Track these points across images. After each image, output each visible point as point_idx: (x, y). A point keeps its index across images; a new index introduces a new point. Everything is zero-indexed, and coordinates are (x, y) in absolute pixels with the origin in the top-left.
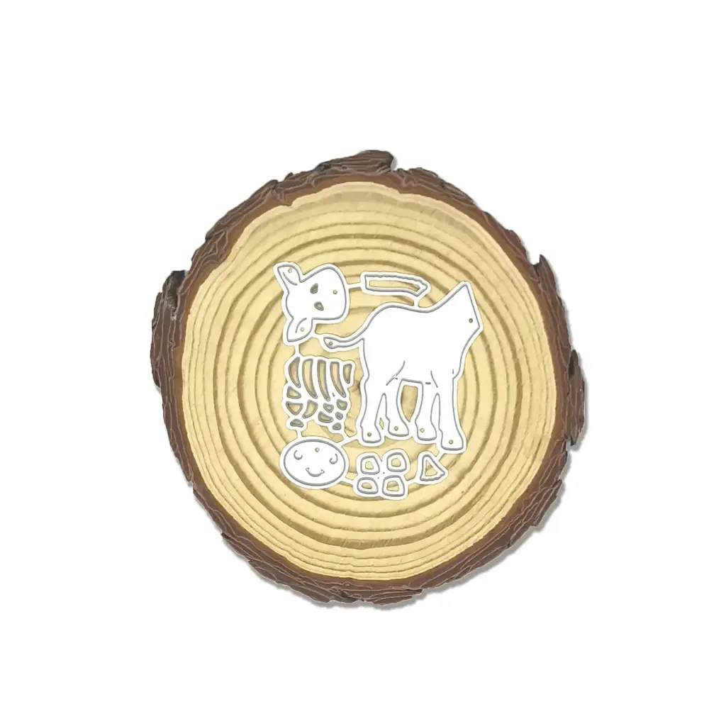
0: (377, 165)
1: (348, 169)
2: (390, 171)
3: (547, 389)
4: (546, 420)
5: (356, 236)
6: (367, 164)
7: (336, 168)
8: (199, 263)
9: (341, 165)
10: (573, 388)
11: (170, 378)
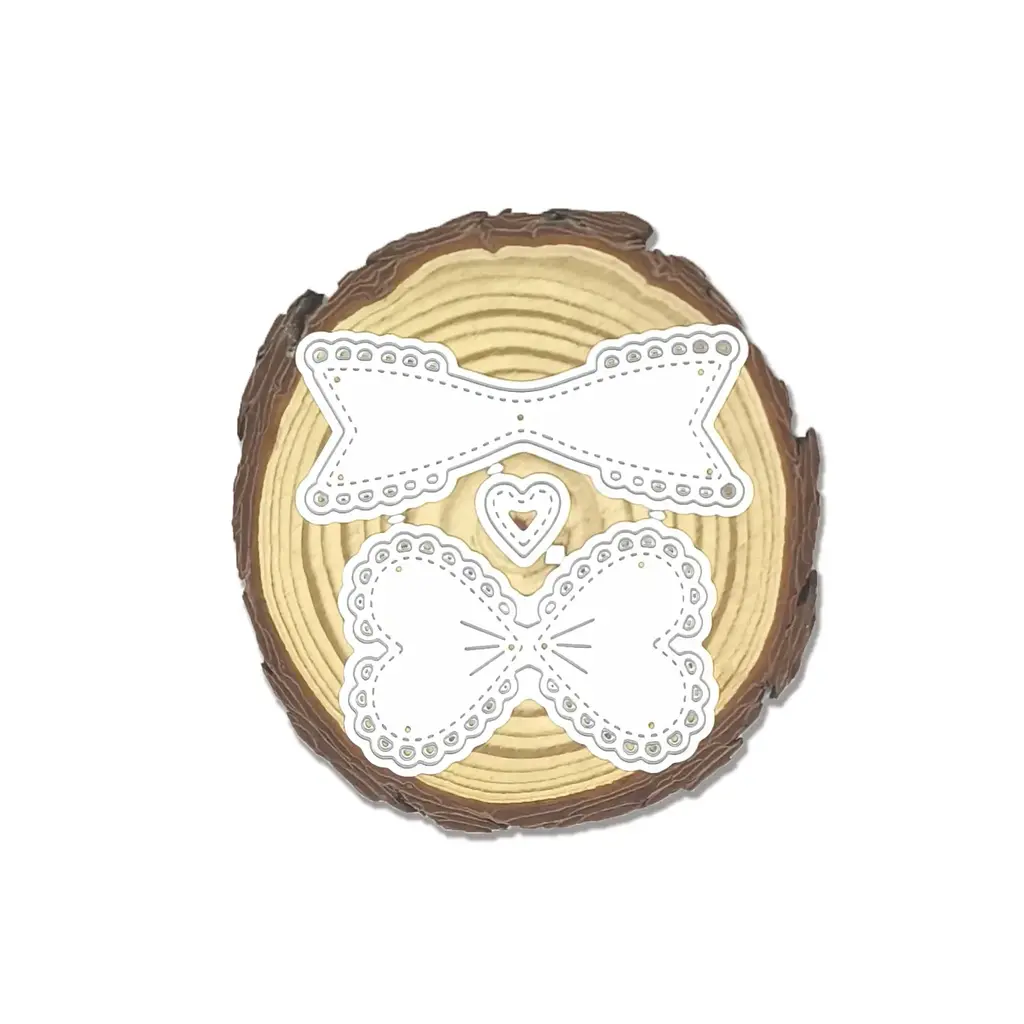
0: (628, 236)
1: (589, 229)
2: (644, 248)
3: (763, 611)
4: (747, 652)
5: (570, 322)
6: (614, 229)
7: (571, 222)
8: (348, 291)
9: (579, 220)
10: (798, 621)
11: (259, 433)
